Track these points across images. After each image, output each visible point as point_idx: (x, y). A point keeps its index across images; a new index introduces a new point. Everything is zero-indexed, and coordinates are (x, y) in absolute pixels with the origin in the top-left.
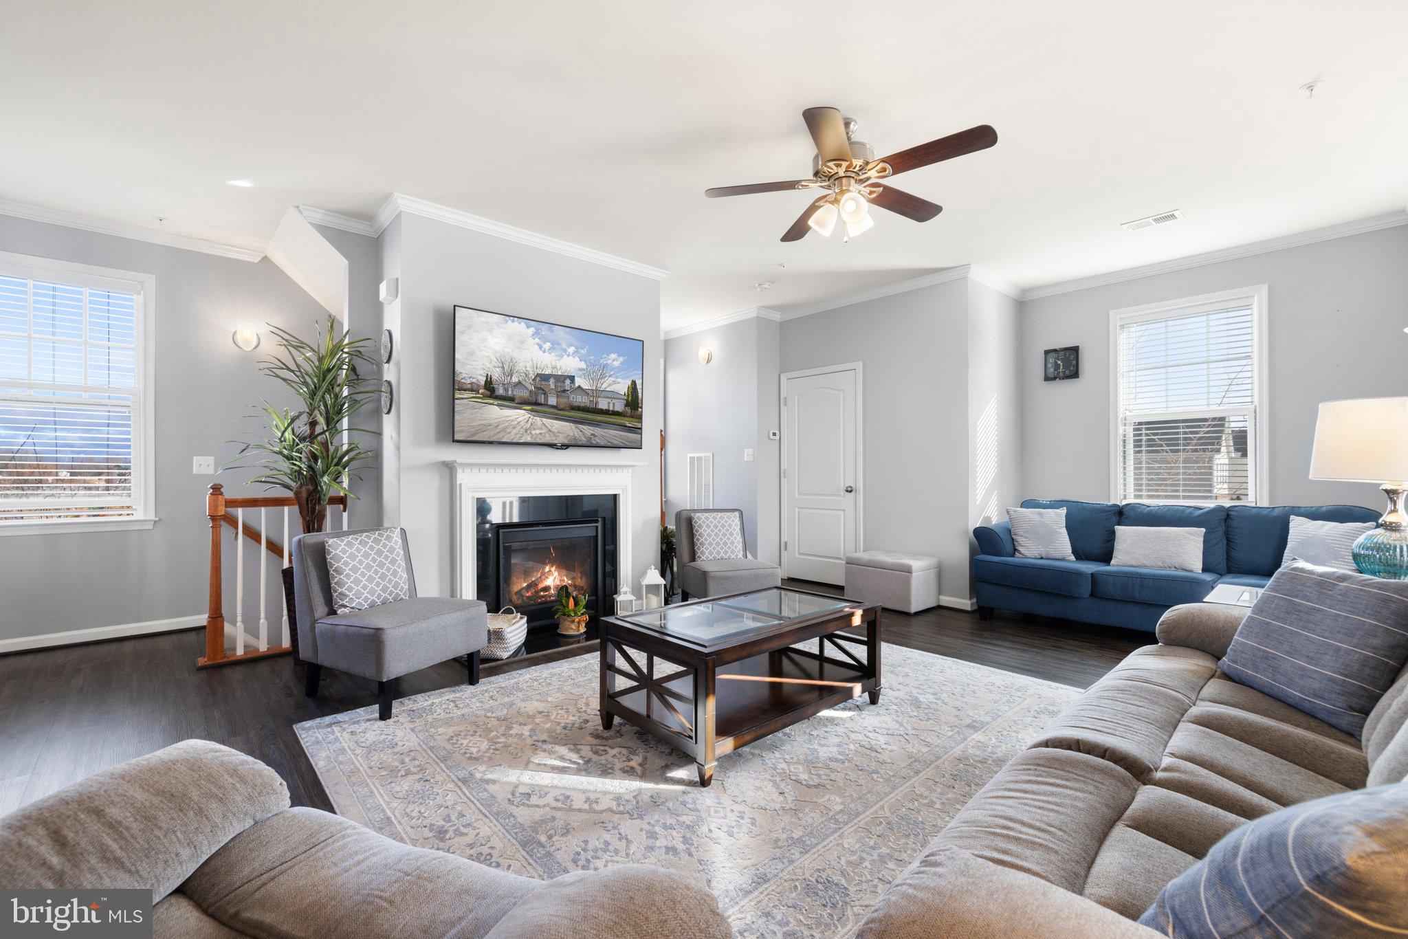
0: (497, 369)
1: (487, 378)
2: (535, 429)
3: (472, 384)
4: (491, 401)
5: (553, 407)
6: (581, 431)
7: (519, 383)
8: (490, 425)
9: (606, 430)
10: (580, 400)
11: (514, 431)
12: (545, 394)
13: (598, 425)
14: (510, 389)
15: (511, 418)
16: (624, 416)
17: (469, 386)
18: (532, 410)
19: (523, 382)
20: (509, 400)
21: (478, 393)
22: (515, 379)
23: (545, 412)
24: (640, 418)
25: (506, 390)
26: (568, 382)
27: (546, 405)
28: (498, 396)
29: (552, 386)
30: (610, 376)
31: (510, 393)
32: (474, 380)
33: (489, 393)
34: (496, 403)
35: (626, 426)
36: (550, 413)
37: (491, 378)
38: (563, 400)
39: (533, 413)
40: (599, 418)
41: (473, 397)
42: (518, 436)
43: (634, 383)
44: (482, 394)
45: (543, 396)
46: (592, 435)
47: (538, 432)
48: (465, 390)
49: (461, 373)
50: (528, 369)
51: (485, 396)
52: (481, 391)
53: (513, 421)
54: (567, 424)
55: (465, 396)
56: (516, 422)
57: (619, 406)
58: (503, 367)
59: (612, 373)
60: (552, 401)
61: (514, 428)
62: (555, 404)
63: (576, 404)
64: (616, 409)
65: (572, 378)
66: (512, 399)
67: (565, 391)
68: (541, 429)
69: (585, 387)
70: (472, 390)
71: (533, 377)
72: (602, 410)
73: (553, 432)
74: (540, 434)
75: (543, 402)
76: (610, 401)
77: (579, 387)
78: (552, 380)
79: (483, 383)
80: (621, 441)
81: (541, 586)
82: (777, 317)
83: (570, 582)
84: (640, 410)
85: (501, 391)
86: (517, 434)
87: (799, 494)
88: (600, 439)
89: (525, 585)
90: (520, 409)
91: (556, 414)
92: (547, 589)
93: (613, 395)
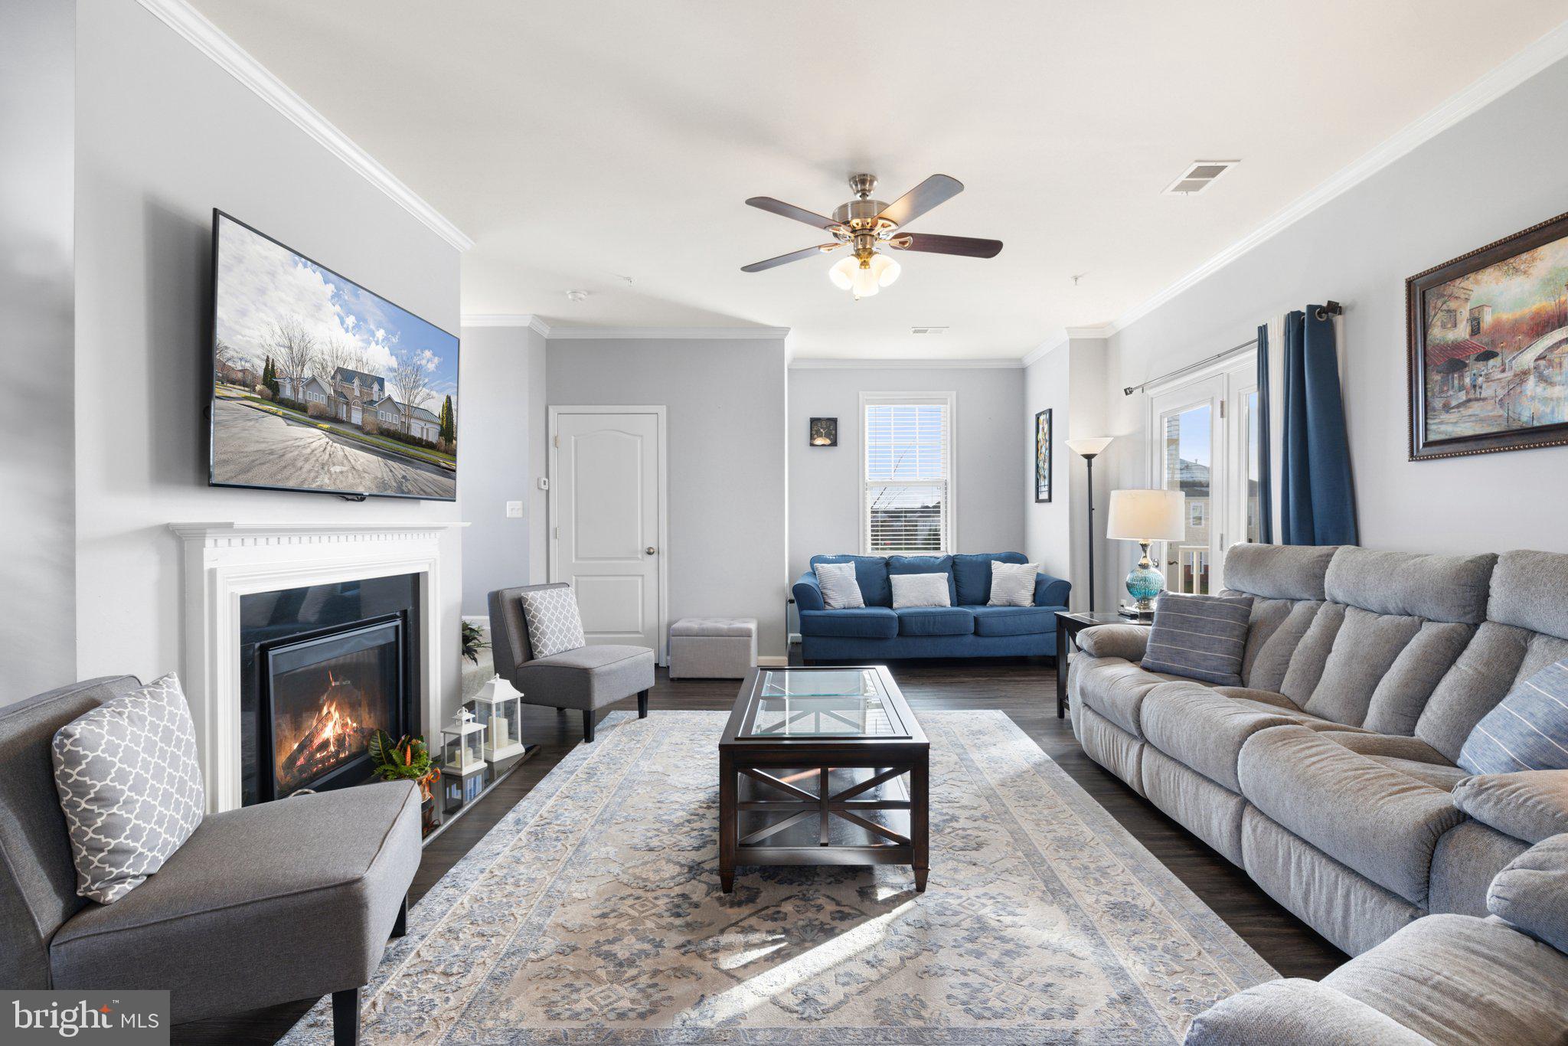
0: (282, 349)
1: (267, 365)
2: (334, 465)
3: (244, 371)
4: (274, 409)
5: (358, 428)
6: (391, 471)
7: (314, 380)
8: (272, 453)
9: (418, 471)
10: (390, 420)
11: (307, 467)
12: (347, 404)
13: (410, 462)
14: (301, 389)
15: (301, 443)
16: (438, 450)
17: (240, 375)
18: (331, 431)
19: (319, 379)
20: (298, 410)
21: (254, 391)
22: (307, 373)
23: (346, 436)
24: (452, 453)
25: (295, 390)
26: (376, 387)
27: (348, 423)
28: (283, 399)
29: (357, 393)
30: (424, 386)
31: (301, 396)
32: (248, 366)
33: (269, 392)
34: (281, 412)
35: (439, 466)
36: (353, 438)
37: (273, 366)
38: (370, 418)
39: (332, 436)
40: (412, 451)
41: (246, 398)
42: (313, 474)
43: (449, 399)
44: (260, 393)
45: (345, 406)
46: (404, 477)
47: (338, 469)
48: (233, 382)
49: (226, 348)
50: (326, 357)
51: (265, 399)
52: (258, 387)
53: (305, 447)
54: (375, 458)
55: (233, 394)
56: (309, 451)
57: (433, 436)
58: (291, 348)
59: (426, 380)
60: (357, 418)
61: (307, 460)
62: (360, 424)
63: (385, 426)
64: (430, 439)
65: (381, 382)
66: (302, 408)
67: (372, 402)
68: (343, 464)
69: (396, 399)
70: (243, 384)
71: (333, 373)
72: (414, 438)
73: (357, 471)
74: (342, 472)
75: (344, 417)
76: (423, 424)
77: (389, 398)
78: (356, 382)
79: (261, 372)
80: (436, 489)
81: (317, 742)
82: (546, 332)
83: (355, 725)
84: (454, 442)
85: (287, 392)
86: (310, 471)
87: (577, 558)
88: (412, 485)
89: (296, 746)
90: (315, 427)
91: (361, 441)
92: (325, 745)
93: (425, 415)
